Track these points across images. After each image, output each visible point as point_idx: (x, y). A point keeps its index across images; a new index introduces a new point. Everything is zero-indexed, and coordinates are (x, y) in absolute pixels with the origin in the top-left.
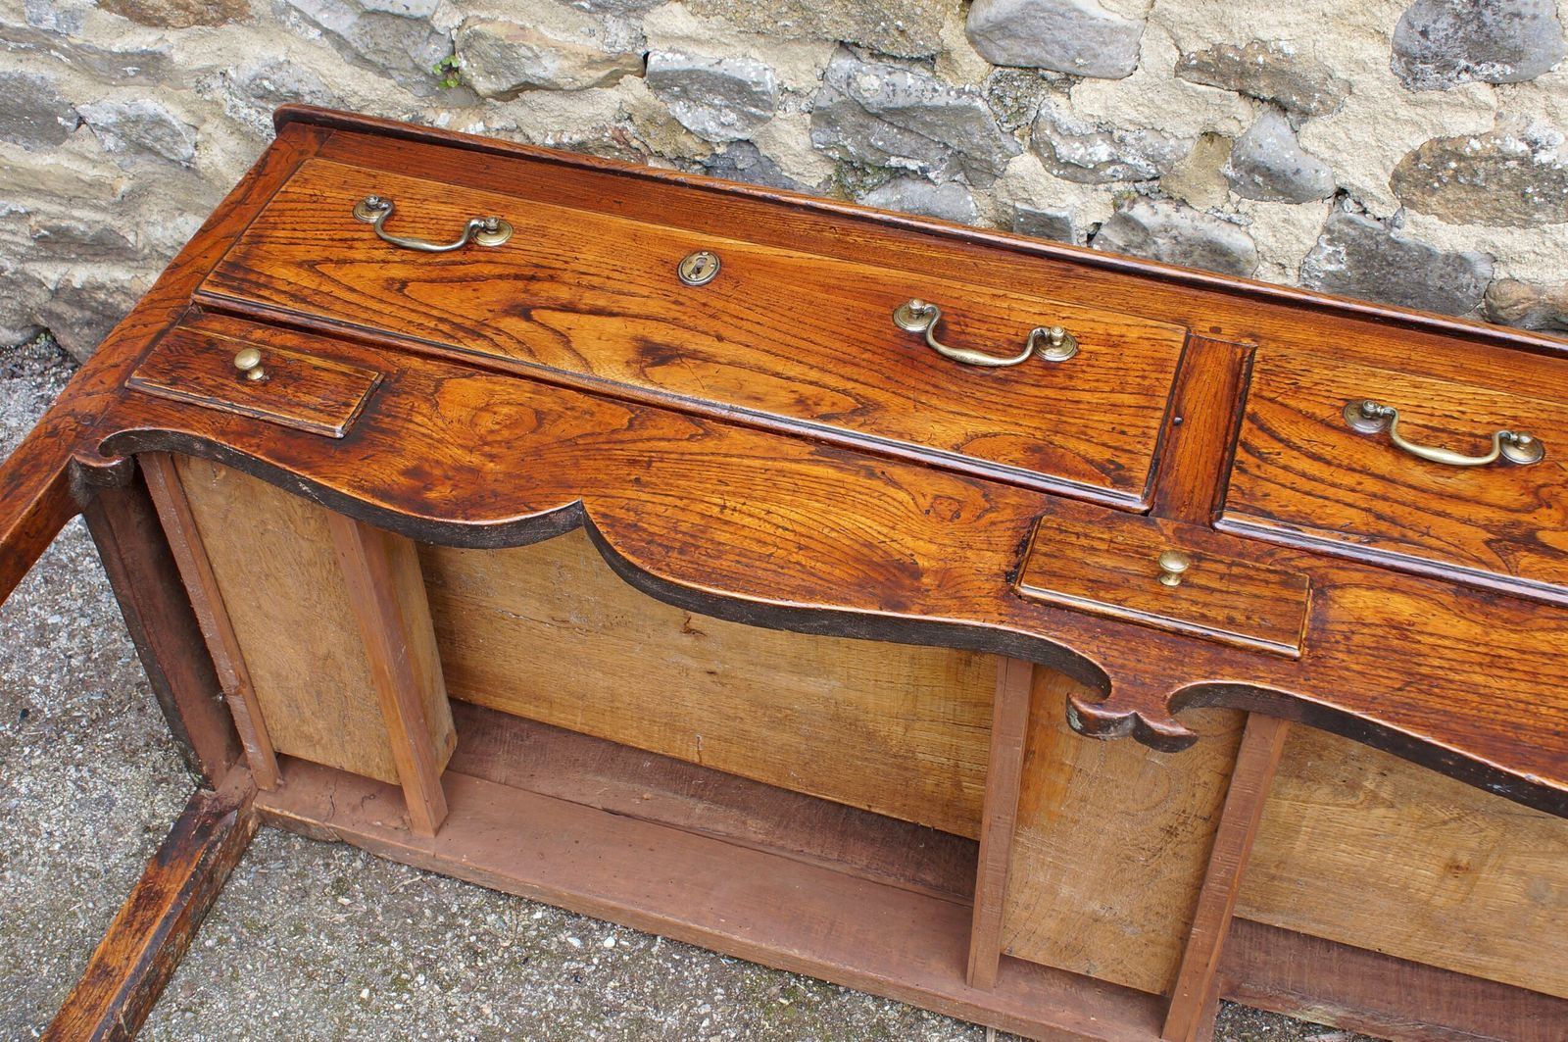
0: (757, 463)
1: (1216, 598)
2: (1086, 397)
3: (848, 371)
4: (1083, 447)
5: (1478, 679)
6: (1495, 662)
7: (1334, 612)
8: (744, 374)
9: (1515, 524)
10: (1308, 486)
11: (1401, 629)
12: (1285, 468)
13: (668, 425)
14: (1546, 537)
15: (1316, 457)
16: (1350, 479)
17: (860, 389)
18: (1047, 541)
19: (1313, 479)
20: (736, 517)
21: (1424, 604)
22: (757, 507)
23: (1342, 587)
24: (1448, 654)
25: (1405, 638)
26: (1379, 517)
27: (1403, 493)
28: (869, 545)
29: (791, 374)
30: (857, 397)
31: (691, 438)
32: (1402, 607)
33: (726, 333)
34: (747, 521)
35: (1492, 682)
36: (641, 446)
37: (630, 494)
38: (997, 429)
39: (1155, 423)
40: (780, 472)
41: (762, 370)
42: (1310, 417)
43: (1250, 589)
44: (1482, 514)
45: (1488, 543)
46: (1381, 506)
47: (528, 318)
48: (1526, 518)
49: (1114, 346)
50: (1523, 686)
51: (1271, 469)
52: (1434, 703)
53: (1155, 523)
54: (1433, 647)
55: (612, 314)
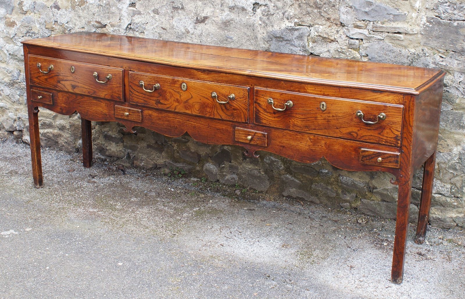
0: (88, 101)
1: (132, 116)
2: (114, 86)
3: (91, 86)
4: (116, 94)
5: (158, 122)
6: (159, 119)
7: (144, 114)
8: (83, 89)
9: (158, 100)
10: (137, 97)
11: (150, 115)
12: (135, 94)
13: (79, 97)
14: (161, 101)
15: (137, 92)
16: (141, 95)
17: (94, 89)
18: (116, 110)
19: (138, 96)
20: (89, 110)
21: (152, 111)
22: (91, 108)
23: (144, 110)
24: (155, 119)
25: (151, 117)
26: (145, 101)
27: (147, 97)
28: (102, 112)
29: (87, 88)
30: (93, 90)
31: (82, 99)
32: (150, 112)
33: (79, 81)
34: (91, 110)
35: (159, 122)
36: (78, 101)
37: (80, 108)
38: (107, 93)
39: (122, 89)
40: (91, 102)
41: (84, 88)
42: (136, 85)
43: (135, 114)
44: (155, 98)
45: (155, 103)
46: (145, 99)
47: (60, 83)
48: (159, 98)
49: (115, 76)
50: (162, 122)
51: (133, 95)
52: (155, 126)
53: (125, 104)
54: (154, 118)
55: (68, 81)
